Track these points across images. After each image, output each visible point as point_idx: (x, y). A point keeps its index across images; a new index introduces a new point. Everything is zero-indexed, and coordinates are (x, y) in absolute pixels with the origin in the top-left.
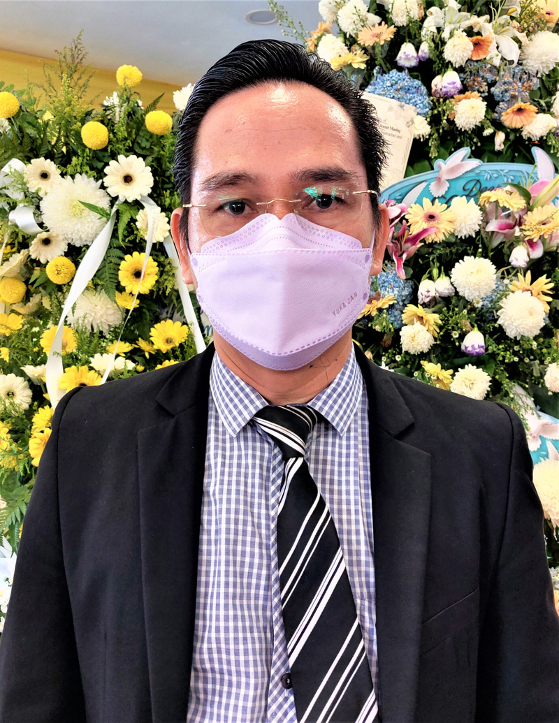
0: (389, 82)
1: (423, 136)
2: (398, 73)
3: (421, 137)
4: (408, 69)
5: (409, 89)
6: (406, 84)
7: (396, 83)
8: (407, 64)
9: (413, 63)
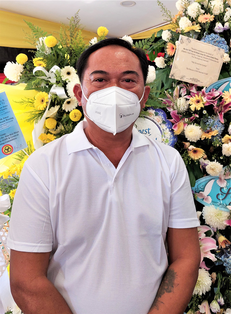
0: (211, 38)
1: (227, 62)
2: (215, 35)
3: (226, 62)
4: (219, 33)
5: (220, 42)
6: (219, 40)
7: (214, 39)
8: (219, 31)
9: (221, 31)
